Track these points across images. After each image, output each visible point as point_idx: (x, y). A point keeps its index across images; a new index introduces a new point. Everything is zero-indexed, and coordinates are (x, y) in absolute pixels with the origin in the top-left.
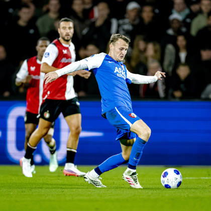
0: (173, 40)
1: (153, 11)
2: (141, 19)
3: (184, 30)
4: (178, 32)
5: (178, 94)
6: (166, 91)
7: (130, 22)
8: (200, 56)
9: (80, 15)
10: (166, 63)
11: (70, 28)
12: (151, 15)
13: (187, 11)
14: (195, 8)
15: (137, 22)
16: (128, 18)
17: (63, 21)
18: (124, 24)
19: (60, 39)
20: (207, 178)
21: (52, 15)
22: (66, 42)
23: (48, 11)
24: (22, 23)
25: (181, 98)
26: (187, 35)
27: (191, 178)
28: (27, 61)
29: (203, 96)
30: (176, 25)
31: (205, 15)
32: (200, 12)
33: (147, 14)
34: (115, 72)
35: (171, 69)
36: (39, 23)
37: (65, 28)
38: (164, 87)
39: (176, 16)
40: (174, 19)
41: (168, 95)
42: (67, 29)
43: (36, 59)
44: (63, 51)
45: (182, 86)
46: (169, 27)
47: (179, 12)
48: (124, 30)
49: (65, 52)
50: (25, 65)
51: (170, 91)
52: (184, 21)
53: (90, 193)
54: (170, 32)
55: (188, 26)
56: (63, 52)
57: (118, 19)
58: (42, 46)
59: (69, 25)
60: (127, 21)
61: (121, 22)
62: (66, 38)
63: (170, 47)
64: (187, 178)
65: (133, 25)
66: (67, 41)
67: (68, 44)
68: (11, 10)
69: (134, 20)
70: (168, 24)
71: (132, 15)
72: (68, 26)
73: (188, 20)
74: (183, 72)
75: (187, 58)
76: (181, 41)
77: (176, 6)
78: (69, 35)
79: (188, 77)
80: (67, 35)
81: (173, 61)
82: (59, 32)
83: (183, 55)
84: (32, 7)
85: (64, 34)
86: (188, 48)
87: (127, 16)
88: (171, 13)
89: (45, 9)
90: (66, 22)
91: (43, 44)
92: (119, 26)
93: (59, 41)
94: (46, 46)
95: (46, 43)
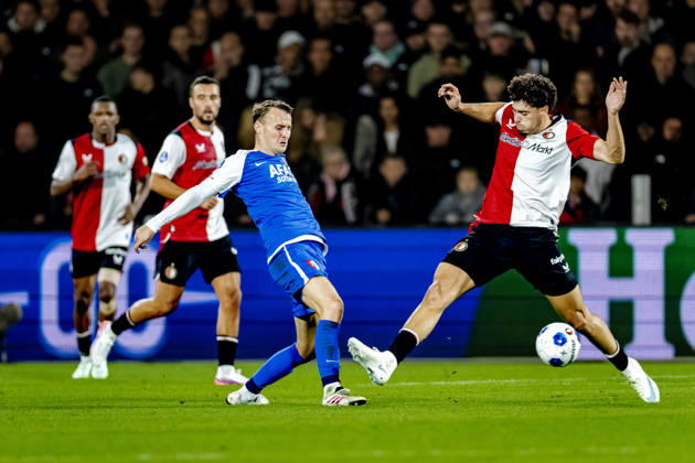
0: (372, 107)
1: (331, 49)
2: (308, 65)
3: (393, 85)
4: (382, 91)
5: (383, 215)
6: (359, 210)
7: (284, 72)
8: (425, 137)
9: (185, 58)
10: (359, 152)
11: (213, 97)
12: (327, 56)
13: (400, 49)
14: (416, 41)
15: (299, 71)
16: (280, 64)
17: (198, 83)
18: (273, 75)
19: (194, 120)
20: (442, 383)
21: (129, 59)
23: (121, 51)
24: (68, 76)
25: (390, 224)
26: (401, 97)
27: (411, 384)
28: (73, 144)
29: (434, 218)
30: (377, 77)
31: (437, 56)
32: (426, 49)
33: (320, 54)
34: (272, 176)
35: (368, 164)
36: (103, 75)
37: (202, 97)
38: (355, 202)
39: (377, 58)
40: (374, 66)
41: (365, 219)
42: (208, 99)
43: (91, 138)
44: (197, 147)
45: (391, 199)
46: (364, 81)
47: (384, 50)
48: (272, 87)
49: (201, 148)
50: (68, 150)
51: (368, 210)
52: (394, 68)
53: (207, 415)
54: (367, 90)
55: (403, 78)
57: (261, 67)
58: (99, 114)
59: (212, 90)
60: (278, 69)
61: (267, 71)
62: (205, 118)
63: (366, 122)
64: (403, 384)
65: (292, 78)
66: (208, 123)
67: (208, 130)
68: (46, 51)
69: (293, 68)
70: (363, 74)
71: (289, 56)
72: (208, 94)
73: (402, 67)
74: (393, 170)
75: (400, 142)
76: (388, 107)
77: (378, 40)
78: (210, 112)
79: (404, 181)
80: (208, 111)
81: (373, 150)
82: (192, 105)
83: (392, 137)
84: (90, 44)
85: (203, 108)
86: (402, 123)
87: (279, 59)
88: (367, 53)
89: (113, 47)
90: (204, 86)
91: (103, 110)
92: (263, 79)
93: (190, 124)
94: (109, 114)
95: (107, 107)
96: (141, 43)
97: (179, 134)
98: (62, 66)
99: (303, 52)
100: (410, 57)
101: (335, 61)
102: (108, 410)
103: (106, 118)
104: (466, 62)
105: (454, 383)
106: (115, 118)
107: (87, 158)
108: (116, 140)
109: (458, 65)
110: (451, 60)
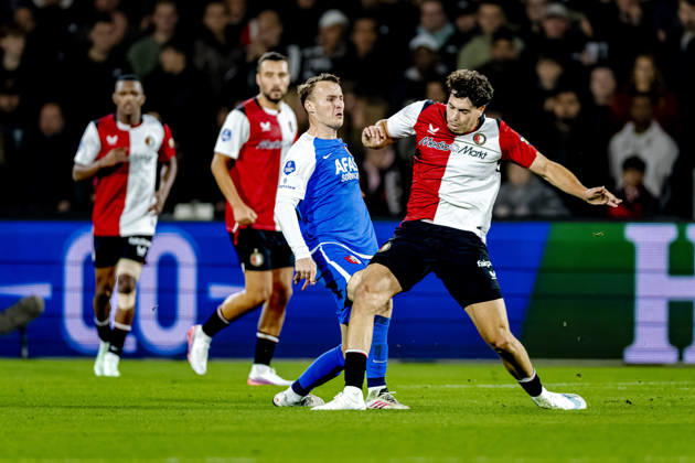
1: (376, 29)
2: (351, 47)
3: (442, 69)
4: (430, 75)
6: (403, 200)
7: (325, 53)
9: (221, 38)
11: (281, 75)
12: (372, 37)
13: (448, 30)
14: (466, 22)
15: (341, 52)
16: (323, 45)
17: (266, 58)
18: (314, 57)
19: (260, 97)
20: (490, 386)
21: (161, 37)
22: (271, 104)
23: (152, 29)
24: (96, 54)
27: (456, 386)
28: (97, 125)
30: (424, 60)
31: (488, 38)
32: (477, 31)
33: (364, 35)
37: (270, 74)
38: (400, 192)
39: (424, 40)
40: (421, 48)
42: (276, 76)
43: (115, 120)
44: (262, 125)
46: (410, 64)
47: (432, 31)
48: (313, 69)
49: (266, 127)
50: (91, 132)
52: (442, 51)
53: (240, 417)
54: (413, 74)
55: (451, 61)
56: (260, 128)
57: (302, 47)
58: (124, 94)
59: (280, 68)
60: (319, 50)
61: (308, 52)
62: (273, 96)
64: (448, 386)
65: (333, 60)
66: (276, 102)
67: (275, 108)
68: (73, 28)
69: (336, 48)
71: (332, 37)
72: (277, 71)
73: (451, 49)
76: (436, 92)
77: (426, 20)
78: (279, 90)
80: (276, 89)
82: (259, 82)
84: (120, 21)
85: (269, 87)
88: (414, 34)
89: (144, 24)
90: (272, 62)
91: (128, 89)
92: (304, 61)
94: (134, 93)
95: (132, 86)
96: (174, 20)
97: (243, 110)
98: (90, 44)
99: (346, 32)
100: (460, 39)
101: (380, 42)
102: (135, 411)
103: (130, 97)
104: (519, 44)
105: (503, 386)
106: (141, 98)
107: (112, 140)
108: (141, 121)
109: (511, 47)
110: (503, 44)
